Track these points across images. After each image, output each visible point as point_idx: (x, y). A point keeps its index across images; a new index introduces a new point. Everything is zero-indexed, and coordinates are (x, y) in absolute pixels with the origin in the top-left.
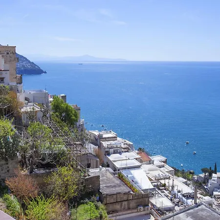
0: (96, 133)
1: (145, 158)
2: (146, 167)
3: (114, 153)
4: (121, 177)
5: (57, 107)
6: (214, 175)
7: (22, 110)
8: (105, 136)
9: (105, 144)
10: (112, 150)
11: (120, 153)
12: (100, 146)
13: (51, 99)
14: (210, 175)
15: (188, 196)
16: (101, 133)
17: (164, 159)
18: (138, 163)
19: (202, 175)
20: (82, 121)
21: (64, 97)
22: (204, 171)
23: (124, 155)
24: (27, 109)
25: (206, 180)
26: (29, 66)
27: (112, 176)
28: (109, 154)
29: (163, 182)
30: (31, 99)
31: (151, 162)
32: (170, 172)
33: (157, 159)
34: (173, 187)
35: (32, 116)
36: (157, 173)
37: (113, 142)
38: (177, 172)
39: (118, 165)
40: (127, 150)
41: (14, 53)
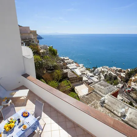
0: (62, 58)
2: (78, 68)
4: (73, 72)
6: (96, 69)
7: (40, 51)
8: (65, 59)
9: (66, 61)
10: (68, 63)
11: (70, 64)
12: (64, 62)
13: (48, 48)
14: (95, 69)
15: (91, 76)
16: (64, 57)
17: (83, 65)
18: (76, 67)
19: (93, 69)
20: (58, 54)
21: (52, 47)
22: (93, 68)
23: (72, 65)
24: (42, 51)
25: (93, 71)
27: (71, 72)
28: (67, 65)
29: (84, 72)
30: (42, 48)
31: (79, 66)
32: (85, 69)
33: (81, 65)
34: (87, 74)
35: (43, 53)
36: (82, 70)
37: (68, 61)
38: (87, 69)
39: (70, 68)
40: (73, 63)
41: (36, 33)
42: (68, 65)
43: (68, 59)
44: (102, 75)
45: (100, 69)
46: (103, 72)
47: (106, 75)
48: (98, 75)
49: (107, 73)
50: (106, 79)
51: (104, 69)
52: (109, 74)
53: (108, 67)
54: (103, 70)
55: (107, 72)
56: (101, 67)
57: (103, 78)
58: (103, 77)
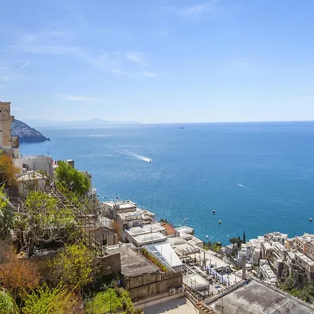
0: (111, 205)
1: (170, 231)
2: (172, 240)
3: (134, 226)
4: (145, 254)
5: (63, 175)
6: (243, 245)
7: (19, 179)
8: (121, 207)
9: (123, 216)
10: (131, 223)
11: (141, 226)
12: (117, 219)
13: (55, 166)
14: (239, 246)
16: (118, 203)
17: (190, 230)
18: (162, 237)
19: (230, 246)
20: (93, 190)
21: (72, 163)
22: (232, 241)
23: (146, 228)
24: (25, 178)
25: (233, 253)
26: (29, 133)
27: (134, 254)
28: (127, 227)
29: (192, 256)
30: (31, 166)
31: (176, 235)
32: (198, 244)
33: (183, 231)
34: (204, 262)
35: (32, 186)
36: (183, 247)
37: (132, 214)
38: (207, 245)
39: (139, 240)
40: (149, 221)
41: (8, 111)
42: (130, 232)
43: (132, 209)
44: (265, 268)
45: (256, 243)
46: (270, 255)
47: (281, 265)
48: (253, 268)
49: (286, 260)
50: (283, 281)
51: (273, 243)
52: (293, 261)
53: (284, 236)
54: (267, 246)
55: (286, 254)
56: (261, 239)
57: (272, 278)
58: (271, 274)
